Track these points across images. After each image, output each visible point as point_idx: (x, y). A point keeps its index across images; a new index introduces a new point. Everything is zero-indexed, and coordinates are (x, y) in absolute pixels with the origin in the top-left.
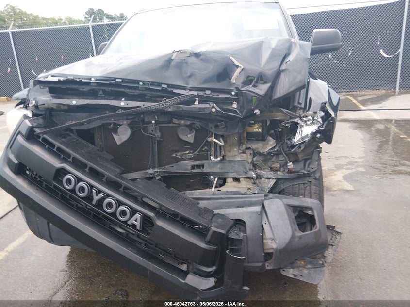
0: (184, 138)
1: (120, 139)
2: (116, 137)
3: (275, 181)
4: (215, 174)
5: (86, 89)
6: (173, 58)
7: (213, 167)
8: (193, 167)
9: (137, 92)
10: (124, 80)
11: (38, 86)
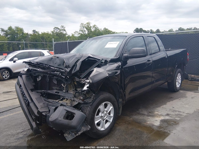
0: (54, 82)
1: (38, 80)
2: (37, 79)
3: (78, 103)
4: (62, 96)
5: (33, 65)
6: (53, 58)
7: (62, 94)
8: (56, 92)
9: (43, 67)
10: (40, 63)
11: (24, 63)
